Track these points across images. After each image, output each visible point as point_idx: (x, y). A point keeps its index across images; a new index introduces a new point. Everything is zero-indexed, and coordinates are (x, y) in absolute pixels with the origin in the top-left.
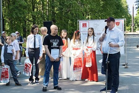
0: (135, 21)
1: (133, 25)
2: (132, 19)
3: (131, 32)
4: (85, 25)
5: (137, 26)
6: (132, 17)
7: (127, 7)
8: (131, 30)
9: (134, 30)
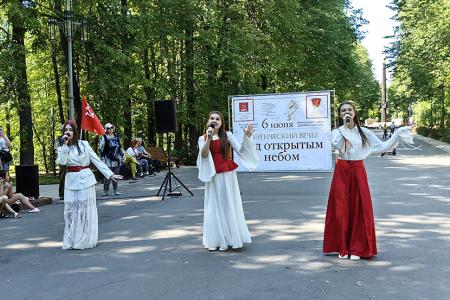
0: (390, 97)
1: (384, 107)
2: (382, 90)
3: (379, 121)
4: (244, 107)
5: (393, 109)
6: (382, 87)
7: (369, 63)
8: (380, 117)
9: (388, 117)
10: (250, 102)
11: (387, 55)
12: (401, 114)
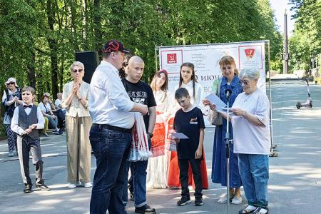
0: (292, 49)
1: (286, 58)
2: (284, 42)
3: (281, 72)
4: (172, 58)
5: (294, 60)
6: (284, 38)
7: (271, 15)
8: (282, 68)
9: (289, 69)
10: (178, 54)
11: (293, 5)
12: (303, 65)
